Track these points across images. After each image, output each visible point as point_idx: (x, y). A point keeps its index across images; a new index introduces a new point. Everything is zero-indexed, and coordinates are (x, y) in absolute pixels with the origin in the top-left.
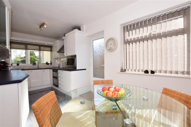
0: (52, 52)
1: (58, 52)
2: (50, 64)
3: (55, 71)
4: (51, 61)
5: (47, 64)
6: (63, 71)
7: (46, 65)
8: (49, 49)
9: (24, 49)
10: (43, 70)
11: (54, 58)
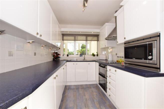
0: (99, 42)
1: (106, 39)
2: (96, 56)
3: (102, 65)
4: (97, 53)
5: (94, 55)
6: (117, 70)
7: (92, 56)
8: (96, 38)
9: (73, 40)
10: (88, 63)
11: (101, 49)
